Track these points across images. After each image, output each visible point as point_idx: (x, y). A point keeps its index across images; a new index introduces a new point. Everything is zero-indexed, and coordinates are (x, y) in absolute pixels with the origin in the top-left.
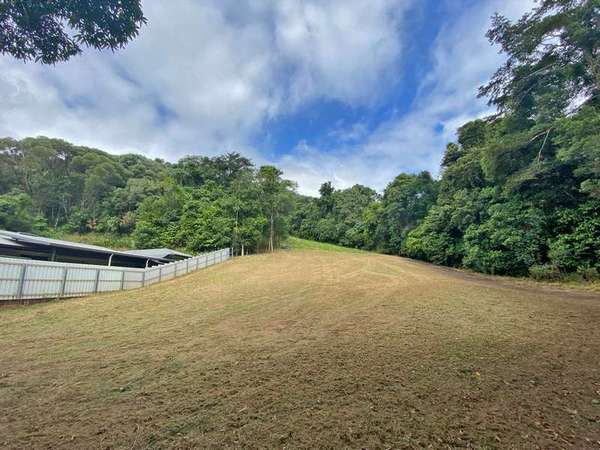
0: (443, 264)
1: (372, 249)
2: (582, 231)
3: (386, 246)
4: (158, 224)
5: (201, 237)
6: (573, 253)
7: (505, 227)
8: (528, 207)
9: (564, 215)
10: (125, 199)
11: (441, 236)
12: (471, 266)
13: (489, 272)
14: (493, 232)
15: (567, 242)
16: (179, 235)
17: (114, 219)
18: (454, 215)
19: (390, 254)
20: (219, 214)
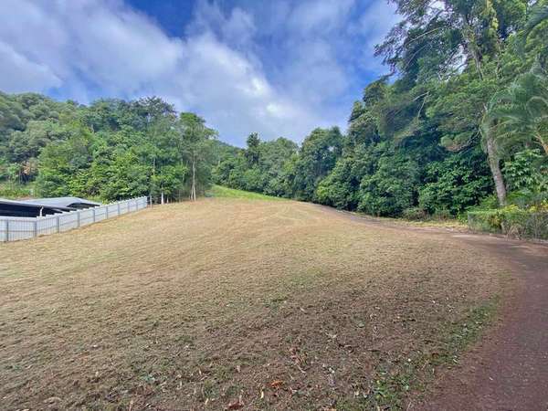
0: (345, 209)
1: (290, 197)
2: (444, 181)
3: (302, 195)
4: (63, 171)
5: (116, 185)
6: (436, 198)
7: (389, 177)
8: (407, 160)
9: (433, 167)
10: (25, 143)
11: (344, 185)
12: (364, 210)
13: (376, 215)
14: (380, 181)
15: (432, 189)
16: (90, 183)
17: (14, 166)
18: (354, 167)
19: (305, 201)
20: (134, 161)
